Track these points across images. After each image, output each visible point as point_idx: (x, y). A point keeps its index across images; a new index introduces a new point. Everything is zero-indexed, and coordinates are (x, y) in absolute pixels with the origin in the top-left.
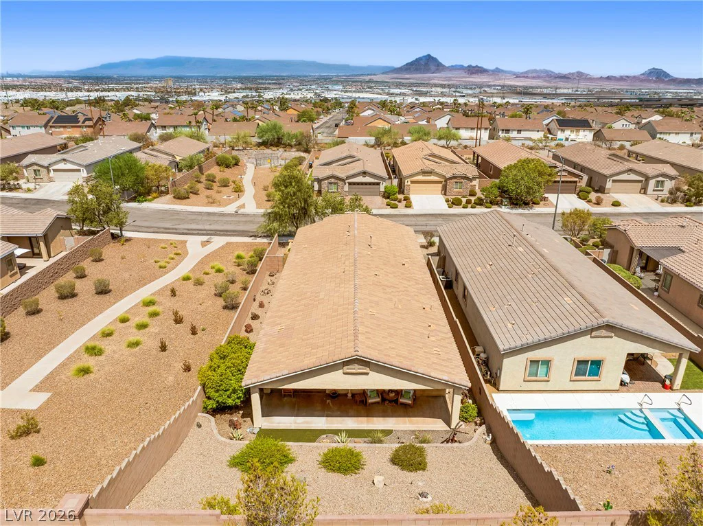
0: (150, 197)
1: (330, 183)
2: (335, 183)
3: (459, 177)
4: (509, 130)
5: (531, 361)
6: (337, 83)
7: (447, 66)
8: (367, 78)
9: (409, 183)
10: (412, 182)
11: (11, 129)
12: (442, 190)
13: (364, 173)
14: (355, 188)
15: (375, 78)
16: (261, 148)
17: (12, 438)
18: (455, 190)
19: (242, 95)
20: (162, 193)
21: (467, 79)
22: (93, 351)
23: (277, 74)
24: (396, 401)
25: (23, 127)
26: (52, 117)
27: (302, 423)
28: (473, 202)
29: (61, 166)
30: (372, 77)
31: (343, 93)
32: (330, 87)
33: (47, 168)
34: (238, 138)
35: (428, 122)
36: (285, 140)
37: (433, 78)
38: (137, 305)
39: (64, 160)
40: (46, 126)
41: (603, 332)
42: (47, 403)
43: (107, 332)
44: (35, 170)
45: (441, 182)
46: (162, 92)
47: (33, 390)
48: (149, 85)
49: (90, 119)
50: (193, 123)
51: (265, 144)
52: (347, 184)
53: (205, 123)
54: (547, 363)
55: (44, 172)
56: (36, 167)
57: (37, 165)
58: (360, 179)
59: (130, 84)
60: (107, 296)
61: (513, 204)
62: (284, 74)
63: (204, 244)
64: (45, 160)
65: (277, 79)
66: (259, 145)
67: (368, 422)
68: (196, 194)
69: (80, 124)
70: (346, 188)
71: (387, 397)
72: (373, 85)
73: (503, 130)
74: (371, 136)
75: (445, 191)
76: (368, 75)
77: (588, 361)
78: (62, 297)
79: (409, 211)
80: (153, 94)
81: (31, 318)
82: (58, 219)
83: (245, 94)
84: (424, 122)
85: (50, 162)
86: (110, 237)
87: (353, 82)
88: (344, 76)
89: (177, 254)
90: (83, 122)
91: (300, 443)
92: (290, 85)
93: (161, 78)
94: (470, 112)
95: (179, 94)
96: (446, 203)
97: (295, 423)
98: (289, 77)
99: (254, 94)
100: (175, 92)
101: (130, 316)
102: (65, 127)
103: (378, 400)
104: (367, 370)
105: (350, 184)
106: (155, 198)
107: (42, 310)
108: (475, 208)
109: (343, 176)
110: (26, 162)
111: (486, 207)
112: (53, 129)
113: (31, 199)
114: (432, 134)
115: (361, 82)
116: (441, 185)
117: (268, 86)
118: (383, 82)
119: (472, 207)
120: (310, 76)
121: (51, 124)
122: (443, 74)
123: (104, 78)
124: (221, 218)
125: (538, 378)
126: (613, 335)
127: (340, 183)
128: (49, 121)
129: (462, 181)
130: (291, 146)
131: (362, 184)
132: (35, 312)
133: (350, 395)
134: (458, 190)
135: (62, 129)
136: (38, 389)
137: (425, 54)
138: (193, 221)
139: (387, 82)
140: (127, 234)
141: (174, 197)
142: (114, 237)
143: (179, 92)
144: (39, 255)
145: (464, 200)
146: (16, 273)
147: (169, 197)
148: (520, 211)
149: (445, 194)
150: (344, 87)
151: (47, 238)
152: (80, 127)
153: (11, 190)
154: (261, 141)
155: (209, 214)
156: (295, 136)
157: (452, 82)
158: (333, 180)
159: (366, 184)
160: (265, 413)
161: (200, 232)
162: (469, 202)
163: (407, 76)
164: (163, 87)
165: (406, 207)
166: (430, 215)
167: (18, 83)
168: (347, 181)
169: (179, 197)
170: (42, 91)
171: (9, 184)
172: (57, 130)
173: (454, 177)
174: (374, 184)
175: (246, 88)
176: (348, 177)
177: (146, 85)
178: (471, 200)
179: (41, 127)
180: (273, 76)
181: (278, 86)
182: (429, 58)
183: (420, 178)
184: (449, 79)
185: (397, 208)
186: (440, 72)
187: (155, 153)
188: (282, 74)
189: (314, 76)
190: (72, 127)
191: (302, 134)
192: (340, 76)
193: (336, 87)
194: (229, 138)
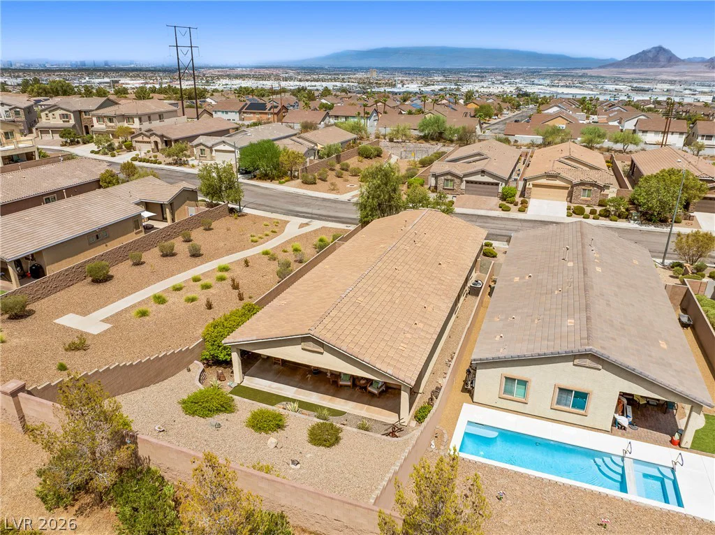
0: (283, 180)
1: (447, 180)
2: (452, 180)
3: (588, 184)
4: (712, 136)
5: (506, 378)
6: (545, 77)
7: (682, 58)
8: (580, 72)
9: (531, 186)
10: (535, 185)
11: (214, 113)
12: (568, 197)
13: (483, 172)
14: (472, 187)
15: (589, 72)
16: (420, 141)
17: (66, 350)
18: (582, 198)
19: (440, 87)
20: (293, 177)
21: (706, 75)
22: (160, 300)
23: (482, 67)
24: (365, 388)
25: (223, 112)
26: (246, 104)
27: (275, 388)
28: (598, 213)
29: (221, 147)
30: (586, 71)
31: (548, 88)
32: (536, 81)
33: (211, 148)
34: (398, 131)
35: (620, 123)
36: (447, 135)
37: (661, 73)
38: (214, 269)
39: (224, 142)
40: (240, 112)
41: (588, 362)
42: (106, 332)
43: (178, 287)
44: (201, 150)
45: (567, 188)
46: (364, 83)
47: (103, 321)
48: (355, 76)
49: (276, 107)
50: (362, 114)
51: (425, 138)
52: (464, 182)
53: (375, 114)
54: (524, 383)
55: (207, 151)
56: (202, 147)
57: (203, 145)
58: (479, 178)
59: (338, 74)
60: (197, 259)
61: (647, 219)
62: (489, 67)
63: (302, 226)
64: (210, 141)
65: (481, 72)
66: (419, 138)
67: (330, 400)
68: (324, 180)
69: (267, 111)
70: (463, 186)
71: (358, 383)
72: (586, 80)
73: (703, 136)
74: (538, 134)
75: (571, 199)
76: (582, 68)
77: (572, 391)
78: (165, 255)
79: (521, 216)
80: (356, 84)
81: (134, 267)
82: (184, 191)
83: (442, 87)
84: (616, 123)
85: (213, 143)
86: (227, 211)
87: (563, 76)
88: (554, 69)
89: (273, 232)
90: (269, 110)
91: (254, 402)
92: (491, 78)
93: (367, 70)
94: (684, 114)
95: (379, 85)
96: (566, 211)
97: (270, 387)
98: (493, 69)
99: (453, 87)
100: (376, 83)
101: (201, 277)
102: (254, 113)
103: (349, 383)
104: (321, 350)
105: (467, 182)
106: (287, 181)
107: (144, 263)
108: (598, 219)
109: (460, 173)
110: (195, 142)
111: (611, 220)
112: (245, 115)
113: (189, 173)
114: (608, 136)
115: (572, 76)
116: (567, 191)
117: (470, 78)
118: (598, 77)
119: (594, 219)
120: (517, 69)
121: (244, 110)
122: (675, 69)
123: (317, 68)
124: (333, 205)
125: (514, 398)
126: (600, 367)
127: (457, 181)
128: (242, 108)
129: (591, 188)
130: (452, 141)
131: (480, 183)
132: (138, 263)
133: (329, 374)
134: (586, 198)
135: (252, 115)
136: (106, 321)
137: (656, 45)
138: (306, 205)
139: (603, 77)
140: (246, 210)
141: (303, 182)
142: (232, 211)
143: (380, 84)
144: (164, 219)
145: (588, 210)
146: (141, 231)
147: (300, 181)
148: (652, 228)
149: (571, 202)
150: (552, 81)
151: (173, 205)
152: (266, 113)
153: (181, 165)
154: (422, 134)
155: (324, 200)
156: (457, 131)
157: (686, 78)
158: (449, 177)
159: (484, 183)
160: (245, 372)
161: (306, 215)
162: (593, 212)
163: (629, 70)
164: (368, 78)
165: (519, 211)
166: (541, 221)
167: (246, 73)
168: (464, 179)
169: (306, 182)
170: (263, 80)
171: (181, 159)
172: (248, 116)
173: (582, 184)
174: (492, 184)
175: (447, 81)
176: (465, 175)
177: (351, 76)
178: (596, 211)
179: (236, 112)
180: (478, 69)
181: (480, 79)
182: (660, 50)
183: (544, 181)
184: (682, 74)
185: (509, 210)
186: (671, 66)
187: (300, 140)
188: (486, 67)
189: (522, 69)
190: (261, 113)
191: (464, 128)
192: (550, 70)
193: (542, 82)
194: (389, 130)
